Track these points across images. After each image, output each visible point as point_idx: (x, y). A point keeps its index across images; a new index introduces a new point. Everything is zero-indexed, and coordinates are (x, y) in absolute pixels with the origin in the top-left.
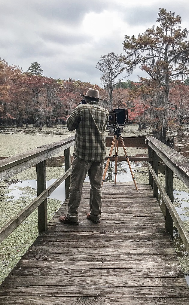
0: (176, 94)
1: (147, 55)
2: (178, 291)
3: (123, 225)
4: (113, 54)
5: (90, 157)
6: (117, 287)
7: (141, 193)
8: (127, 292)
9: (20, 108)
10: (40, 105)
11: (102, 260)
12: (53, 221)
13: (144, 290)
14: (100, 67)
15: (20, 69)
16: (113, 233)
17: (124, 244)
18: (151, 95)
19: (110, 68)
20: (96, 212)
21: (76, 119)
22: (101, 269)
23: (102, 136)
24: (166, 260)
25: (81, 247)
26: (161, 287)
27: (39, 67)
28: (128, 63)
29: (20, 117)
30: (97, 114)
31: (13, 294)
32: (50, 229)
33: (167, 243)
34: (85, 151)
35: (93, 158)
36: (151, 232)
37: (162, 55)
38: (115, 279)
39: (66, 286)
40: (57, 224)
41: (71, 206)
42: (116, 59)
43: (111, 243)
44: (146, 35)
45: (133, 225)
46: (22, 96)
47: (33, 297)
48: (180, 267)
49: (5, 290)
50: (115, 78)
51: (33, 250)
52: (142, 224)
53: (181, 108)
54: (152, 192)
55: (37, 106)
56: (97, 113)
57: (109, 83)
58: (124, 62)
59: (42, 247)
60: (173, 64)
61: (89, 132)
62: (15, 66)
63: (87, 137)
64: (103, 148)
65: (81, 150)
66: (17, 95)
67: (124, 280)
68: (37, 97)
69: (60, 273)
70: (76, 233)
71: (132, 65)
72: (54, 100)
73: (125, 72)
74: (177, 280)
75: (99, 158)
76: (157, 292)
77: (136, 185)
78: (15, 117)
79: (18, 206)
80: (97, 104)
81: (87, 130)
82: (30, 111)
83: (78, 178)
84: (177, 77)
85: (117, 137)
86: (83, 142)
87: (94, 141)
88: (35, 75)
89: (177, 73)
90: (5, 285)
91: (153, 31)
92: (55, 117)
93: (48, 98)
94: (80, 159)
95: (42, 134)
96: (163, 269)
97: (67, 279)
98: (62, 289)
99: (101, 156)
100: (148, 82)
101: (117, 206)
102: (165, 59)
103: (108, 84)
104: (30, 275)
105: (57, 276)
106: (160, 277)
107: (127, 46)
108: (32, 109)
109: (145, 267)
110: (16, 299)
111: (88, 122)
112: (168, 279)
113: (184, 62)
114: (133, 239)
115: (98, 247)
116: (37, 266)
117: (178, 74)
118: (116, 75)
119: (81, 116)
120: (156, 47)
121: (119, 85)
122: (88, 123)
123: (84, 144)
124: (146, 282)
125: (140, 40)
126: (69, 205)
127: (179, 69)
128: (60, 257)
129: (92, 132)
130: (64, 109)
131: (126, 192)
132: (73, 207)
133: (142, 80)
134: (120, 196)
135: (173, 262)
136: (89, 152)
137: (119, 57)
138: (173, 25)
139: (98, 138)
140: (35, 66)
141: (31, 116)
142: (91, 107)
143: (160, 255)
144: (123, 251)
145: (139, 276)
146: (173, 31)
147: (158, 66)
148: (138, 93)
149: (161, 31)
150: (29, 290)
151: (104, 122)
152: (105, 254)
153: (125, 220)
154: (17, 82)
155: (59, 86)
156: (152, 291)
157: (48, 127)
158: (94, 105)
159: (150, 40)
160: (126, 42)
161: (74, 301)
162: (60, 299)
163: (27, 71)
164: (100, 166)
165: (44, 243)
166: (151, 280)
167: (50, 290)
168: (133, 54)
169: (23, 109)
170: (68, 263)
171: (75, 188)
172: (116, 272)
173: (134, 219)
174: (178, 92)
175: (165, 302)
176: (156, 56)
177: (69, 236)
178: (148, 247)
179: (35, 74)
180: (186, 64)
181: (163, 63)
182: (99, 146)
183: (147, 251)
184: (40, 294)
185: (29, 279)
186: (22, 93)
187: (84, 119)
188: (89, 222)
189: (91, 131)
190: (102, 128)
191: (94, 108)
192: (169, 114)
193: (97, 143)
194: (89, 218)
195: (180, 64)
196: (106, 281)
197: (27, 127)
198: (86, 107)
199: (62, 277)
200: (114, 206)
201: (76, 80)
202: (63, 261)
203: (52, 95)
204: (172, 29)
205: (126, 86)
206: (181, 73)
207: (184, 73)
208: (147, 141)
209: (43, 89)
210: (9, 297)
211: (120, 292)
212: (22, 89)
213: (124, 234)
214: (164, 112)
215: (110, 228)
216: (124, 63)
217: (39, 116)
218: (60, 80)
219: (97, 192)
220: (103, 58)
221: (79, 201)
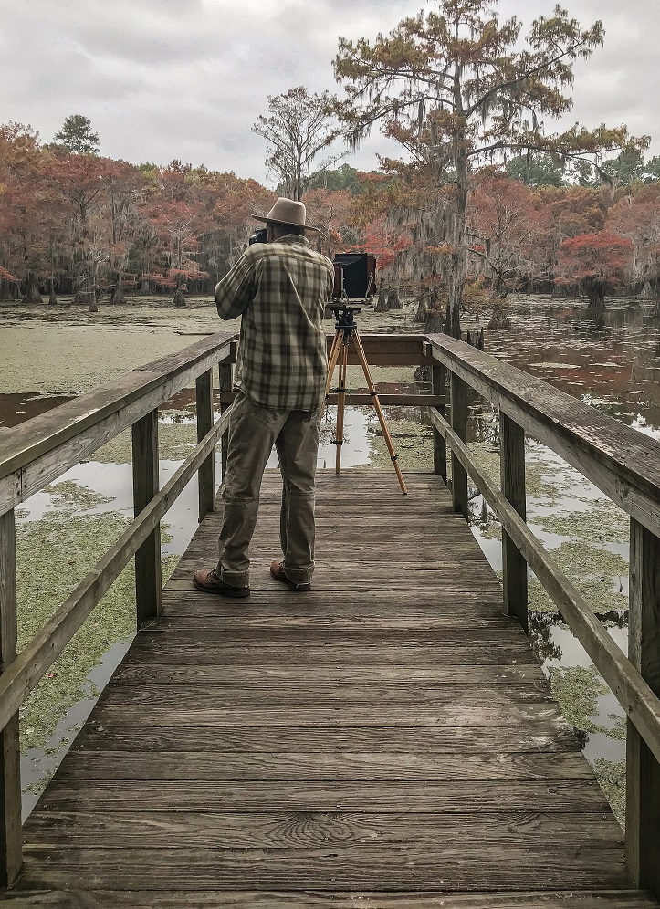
0: (484, 207)
1: (403, 94)
2: (569, 793)
3: (379, 594)
4: (301, 91)
5: (283, 397)
6: (393, 783)
7: (418, 500)
8: (424, 798)
9: (34, 248)
10: (92, 240)
11: (337, 703)
12: (175, 585)
13: (472, 791)
14: (264, 128)
15: (32, 135)
16: (354, 619)
17: (392, 650)
18: (416, 209)
19: (293, 130)
20: (301, 557)
21: (242, 287)
22: (337, 729)
23: (317, 335)
24: (519, 701)
25: (269, 662)
26: (518, 780)
27: (87, 129)
28: (349, 117)
29: (31, 275)
30: (302, 271)
31: (93, 807)
32: (168, 610)
33: (516, 648)
34: (269, 380)
35: (292, 400)
36: (463, 615)
37: (445, 94)
38: (381, 758)
39: (243, 779)
40: (186, 595)
41: (229, 539)
42: (311, 105)
43: (351, 651)
44: (400, 37)
45: (407, 594)
46: (38, 214)
47: (151, 815)
48: (564, 721)
49: (65, 793)
50: (308, 159)
51: (130, 673)
52: (434, 594)
53: (500, 246)
54: (450, 496)
55: (82, 243)
56: (304, 268)
57: (290, 174)
58: (338, 113)
59: (155, 665)
60: (476, 120)
61: (282, 325)
62: (18, 126)
63: (275, 340)
64: (318, 369)
65: (257, 377)
66: (24, 212)
67: (407, 762)
68: (83, 217)
69: (218, 741)
70: (246, 622)
71: (360, 124)
72: (132, 224)
73: (340, 144)
74: (560, 761)
75: (307, 401)
76: (510, 797)
77: (402, 476)
78: (18, 277)
79: (43, 542)
80: (302, 242)
81: (274, 319)
82: (61, 257)
83: (249, 457)
84: (489, 158)
85: (346, 335)
86: (264, 352)
87: (296, 351)
88: (77, 153)
89: (488, 145)
90: (65, 780)
91: (419, 27)
92: (136, 275)
93: (114, 218)
94: (255, 401)
95: (97, 326)
96: (514, 727)
97: (242, 759)
98: (233, 791)
99: (314, 393)
100: (406, 172)
101: (352, 539)
102: (454, 106)
103: (287, 178)
104: (132, 750)
105: (212, 750)
106: (509, 750)
107: (345, 68)
108: (69, 252)
109: (461, 720)
110: (103, 820)
111: (279, 294)
112: (534, 756)
113: (509, 112)
114: (413, 636)
115: (317, 662)
116: (148, 720)
117: (492, 148)
118: (311, 150)
119: (260, 278)
120: (428, 72)
121: (321, 180)
122: (278, 297)
123: (267, 358)
124: (471, 767)
125: (384, 51)
126: (223, 538)
127: (492, 134)
128: (213, 693)
129: (288, 326)
130: (159, 251)
131: (374, 495)
132: (235, 544)
133: (388, 164)
134: (356, 508)
135: (542, 706)
136: (282, 381)
137: (319, 100)
138: (476, 10)
139: (305, 341)
140: (77, 126)
141: (64, 271)
142: (285, 250)
143: (500, 686)
144: (390, 674)
145: (449, 750)
146: (477, 26)
147: (434, 126)
148: (380, 204)
149: (443, 26)
150: (137, 795)
151: (322, 296)
152: (340, 684)
153: (381, 581)
154: (25, 173)
155: (146, 183)
156: (494, 793)
157: (112, 304)
158: (296, 246)
159: (410, 53)
160: (342, 57)
161: (273, 826)
162: (231, 820)
163: (53, 142)
164: (311, 423)
165: (160, 653)
166: (486, 761)
167: (200, 795)
168: (362, 92)
169: (41, 251)
170: (237, 712)
171: (241, 488)
172: (379, 736)
173: (407, 577)
174: (488, 199)
175: (536, 828)
176: (428, 98)
177: (226, 630)
178: (462, 663)
179: (77, 148)
180: (513, 119)
181: (449, 118)
182: (308, 364)
183: (462, 674)
184: (171, 805)
185: (134, 762)
186: (40, 204)
187: (268, 287)
188: (277, 588)
189: (288, 321)
190: (316, 311)
191: (296, 255)
192: (467, 266)
193: (302, 357)
194: (278, 575)
195: (495, 118)
196: (357, 764)
197: (52, 303)
198: (273, 250)
199: (225, 754)
200: (345, 540)
201: (195, 166)
202: (220, 706)
203: (124, 211)
204: (472, 20)
205: (338, 183)
206: (500, 145)
207: (509, 146)
208: (429, 347)
209: (99, 193)
210: (80, 814)
211: (401, 799)
212: (39, 195)
213: (386, 624)
214: (455, 257)
215: (344, 604)
216: (337, 117)
217: (88, 271)
218: (147, 167)
219: (301, 498)
220: (274, 102)
221: (251, 526)
